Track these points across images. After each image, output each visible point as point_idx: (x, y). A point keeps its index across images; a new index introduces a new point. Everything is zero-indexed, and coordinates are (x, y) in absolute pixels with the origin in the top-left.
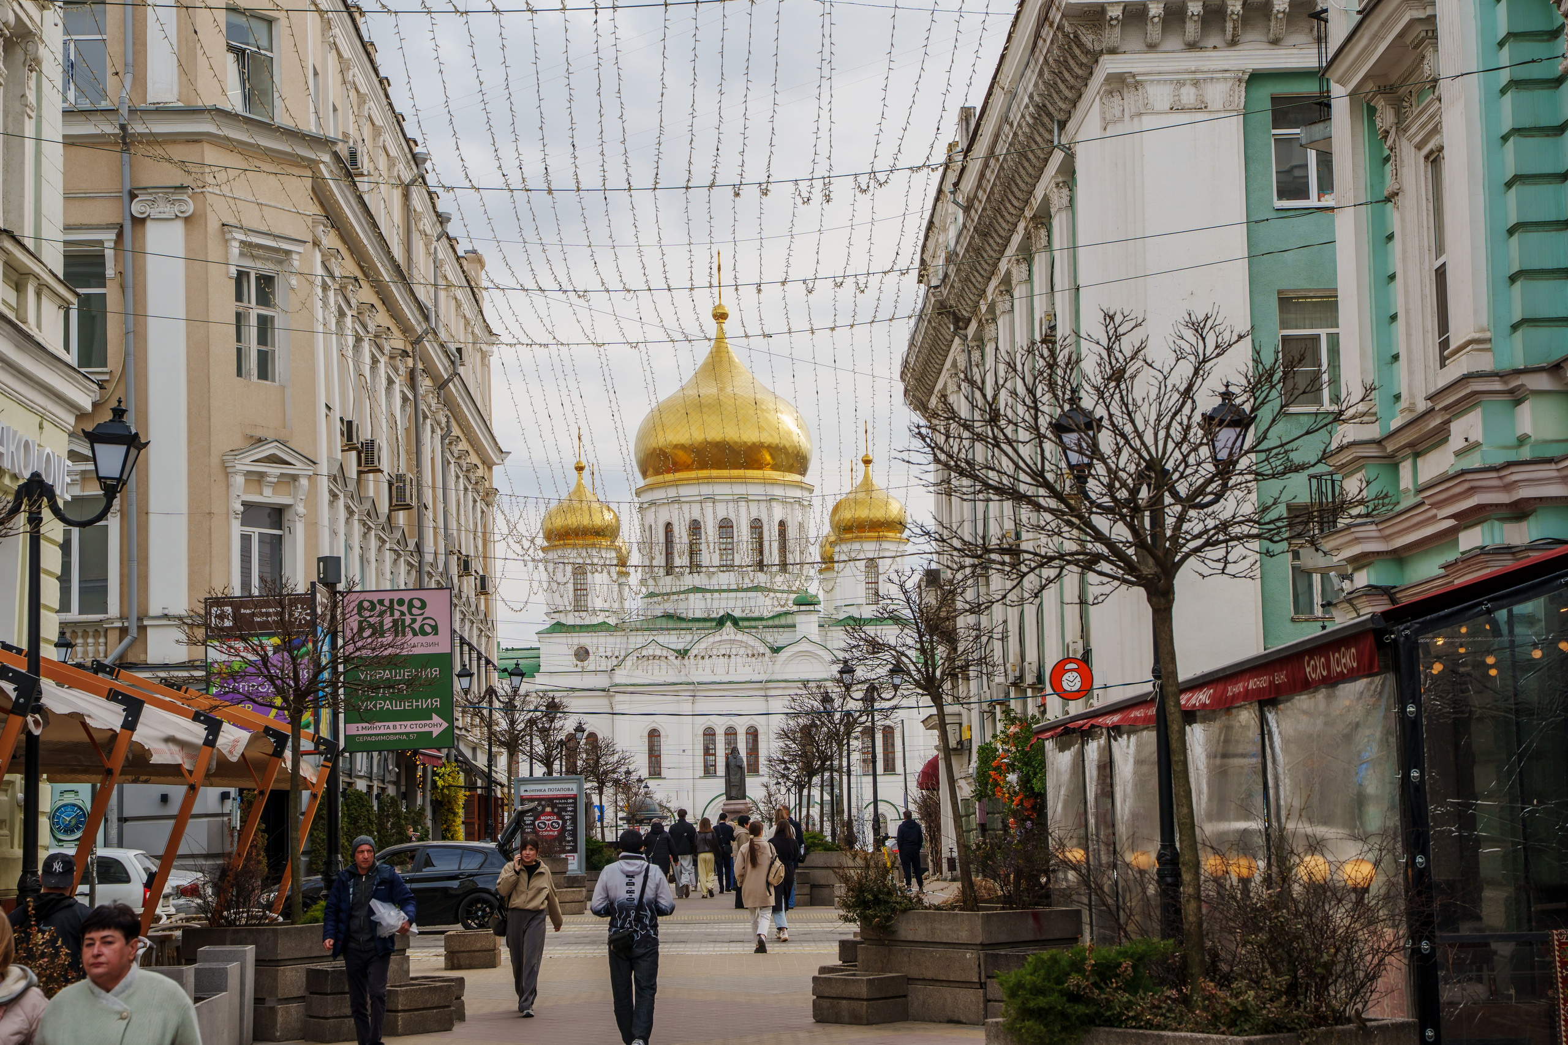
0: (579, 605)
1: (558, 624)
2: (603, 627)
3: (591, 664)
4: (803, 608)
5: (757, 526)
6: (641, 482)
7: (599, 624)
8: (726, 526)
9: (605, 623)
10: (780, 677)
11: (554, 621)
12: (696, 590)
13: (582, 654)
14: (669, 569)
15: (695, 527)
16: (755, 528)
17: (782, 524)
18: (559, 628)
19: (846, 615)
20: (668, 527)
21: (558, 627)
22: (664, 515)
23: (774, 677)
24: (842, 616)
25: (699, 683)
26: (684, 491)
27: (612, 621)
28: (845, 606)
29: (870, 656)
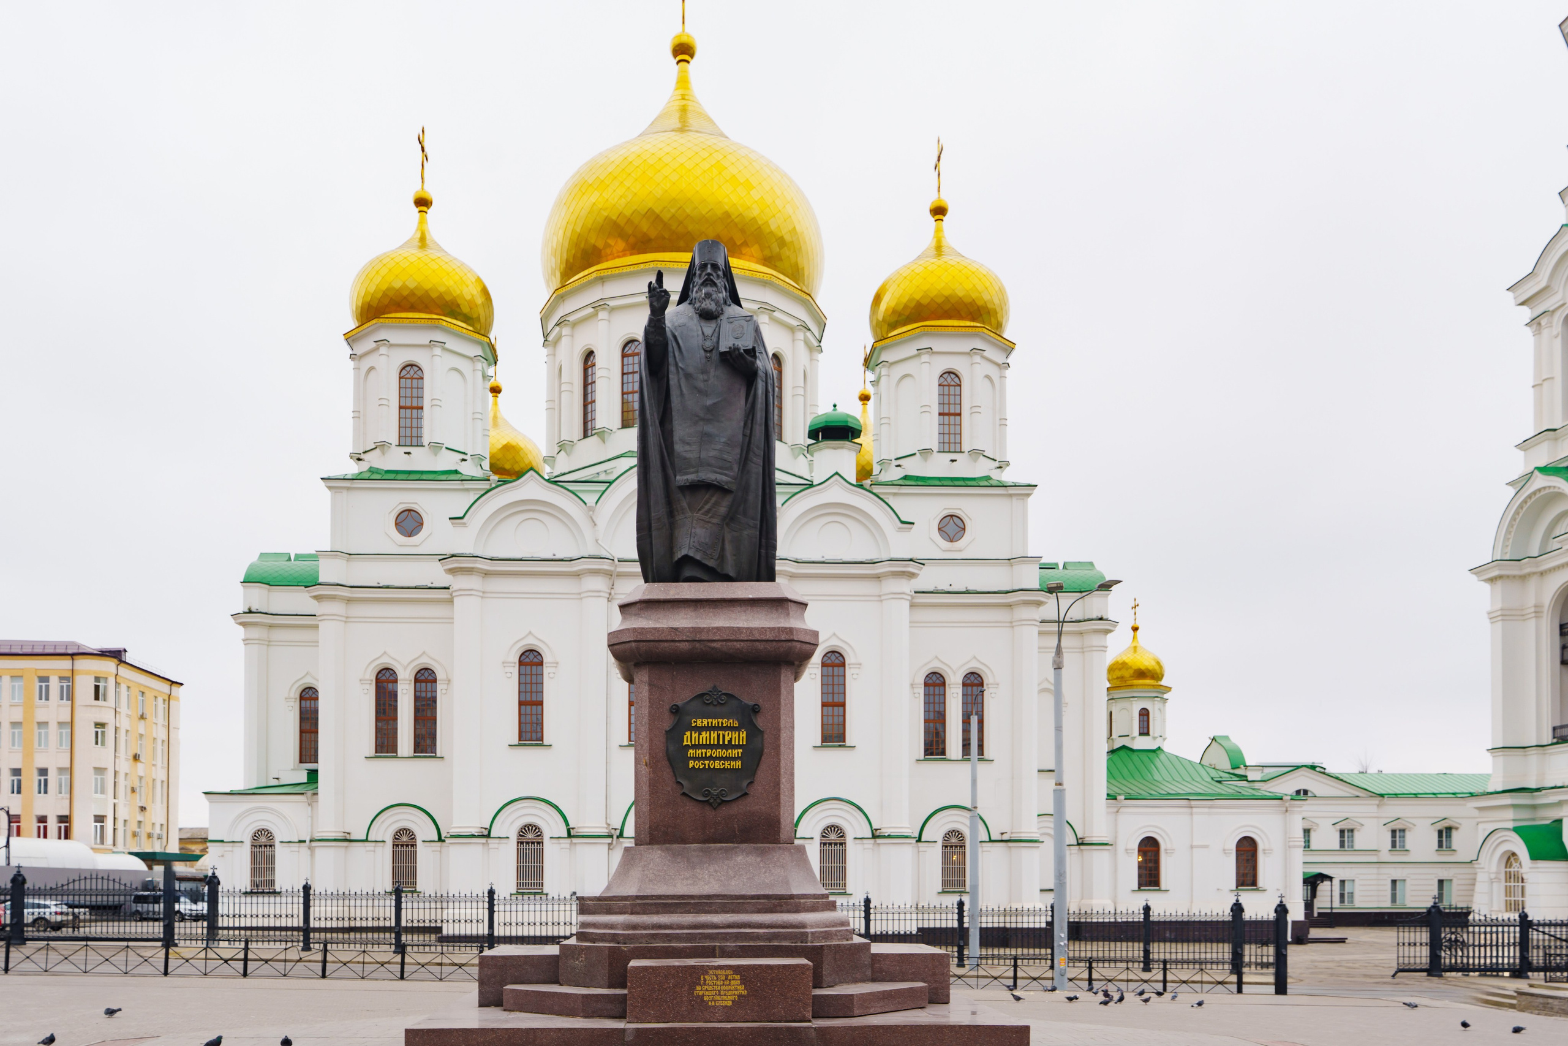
0: (410, 435)
1: (372, 468)
4: (825, 442)
11: (366, 465)
14: (587, 428)
15: (632, 352)
18: (374, 473)
19: (903, 472)
20: (589, 358)
21: (370, 475)
28: (897, 459)
29: (945, 544)
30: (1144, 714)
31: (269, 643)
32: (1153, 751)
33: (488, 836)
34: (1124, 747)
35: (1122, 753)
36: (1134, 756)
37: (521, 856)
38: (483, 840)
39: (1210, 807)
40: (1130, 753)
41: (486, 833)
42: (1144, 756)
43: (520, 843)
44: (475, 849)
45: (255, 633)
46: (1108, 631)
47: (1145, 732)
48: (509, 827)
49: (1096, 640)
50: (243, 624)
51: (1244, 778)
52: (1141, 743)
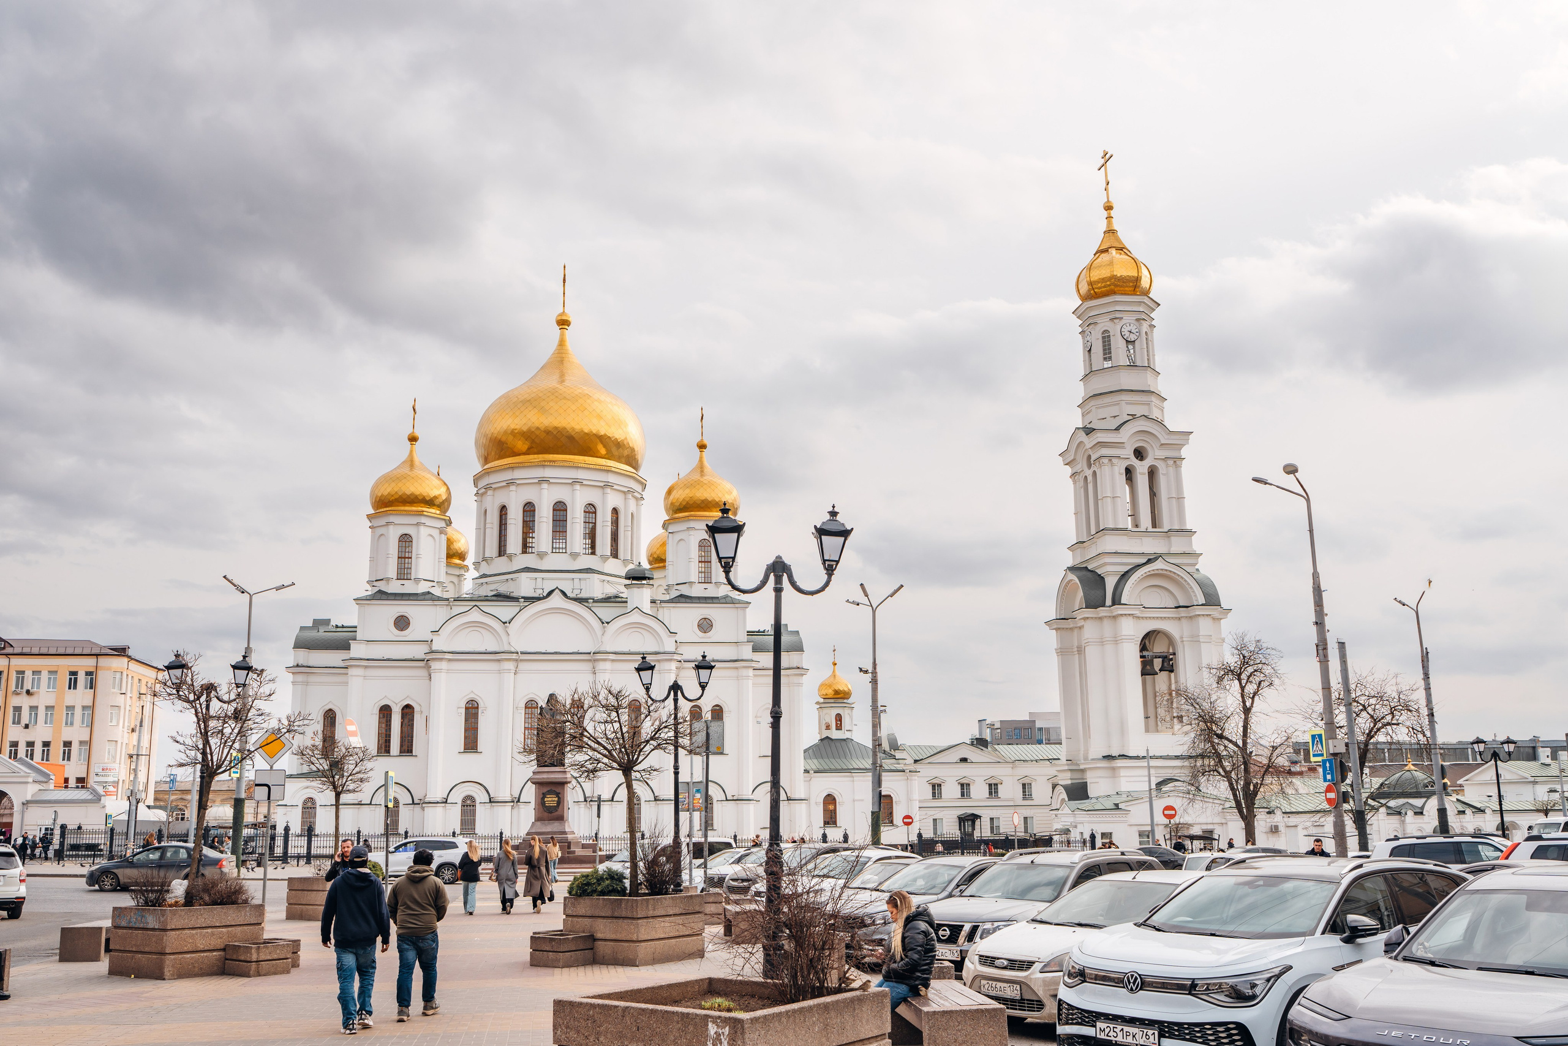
0: (403, 573)
1: (380, 592)
2: (427, 596)
3: (409, 634)
4: (634, 582)
5: (591, 510)
6: (478, 468)
7: (424, 594)
8: (560, 509)
9: (429, 593)
10: (609, 650)
11: (376, 589)
12: (527, 570)
13: (402, 623)
14: (502, 551)
15: (529, 509)
16: (589, 512)
17: (615, 511)
18: (381, 595)
19: (678, 593)
20: (503, 509)
21: (379, 596)
22: (500, 498)
23: (602, 649)
24: (674, 594)
25: (522, 653)
26: (518, 474)
27: (437, 592)
28: (677, 584)
29: (701, 634)
30: (839, 718)
31: (307, 683)
32: (844, 740)
33: (446, 802)
34: (827, 738)
35: (826, 741)
36: (832, 744)
37: (463, 813)
38: (443, 805)
39: (864, 776)
40: (830, 741)
41: (445, 800)
42: (838, 744)
43: (463, 806)
44: (440, 809)
45: (300, 678)
46: (802, 675)
47: (839, 727)
48: (457, 797)
49: (795, 679)
50: (293, 673)
51: (894, 757)
52: (835, 734)
